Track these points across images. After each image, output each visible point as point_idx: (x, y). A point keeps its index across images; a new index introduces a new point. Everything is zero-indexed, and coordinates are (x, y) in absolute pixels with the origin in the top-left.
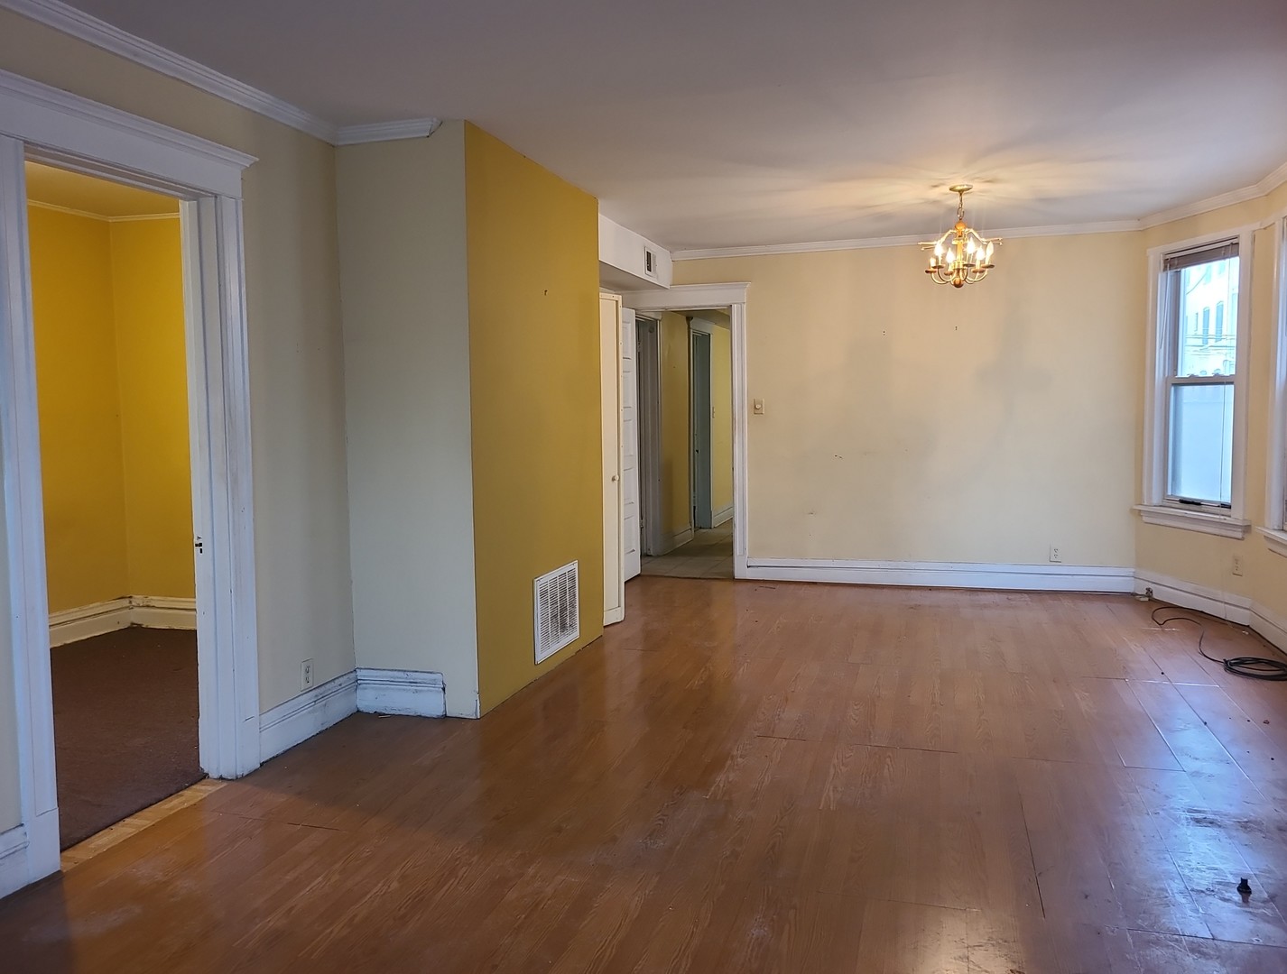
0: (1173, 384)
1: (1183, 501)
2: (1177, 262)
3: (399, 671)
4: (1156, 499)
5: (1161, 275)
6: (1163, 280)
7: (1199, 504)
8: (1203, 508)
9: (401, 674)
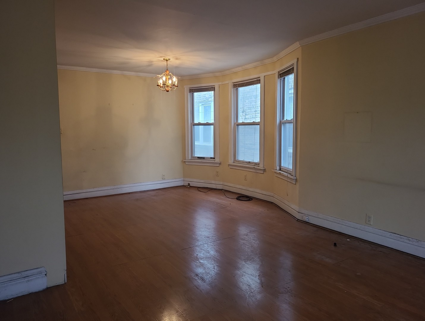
0: (193, 125)
1: (198, 158)
2: (193, 91)
3: (15, 273)
4: (190, 158)
5: (189, 94)
6: (189, 95)
7: (204, 158)
8: (205, 159)
9: (17, 275)
